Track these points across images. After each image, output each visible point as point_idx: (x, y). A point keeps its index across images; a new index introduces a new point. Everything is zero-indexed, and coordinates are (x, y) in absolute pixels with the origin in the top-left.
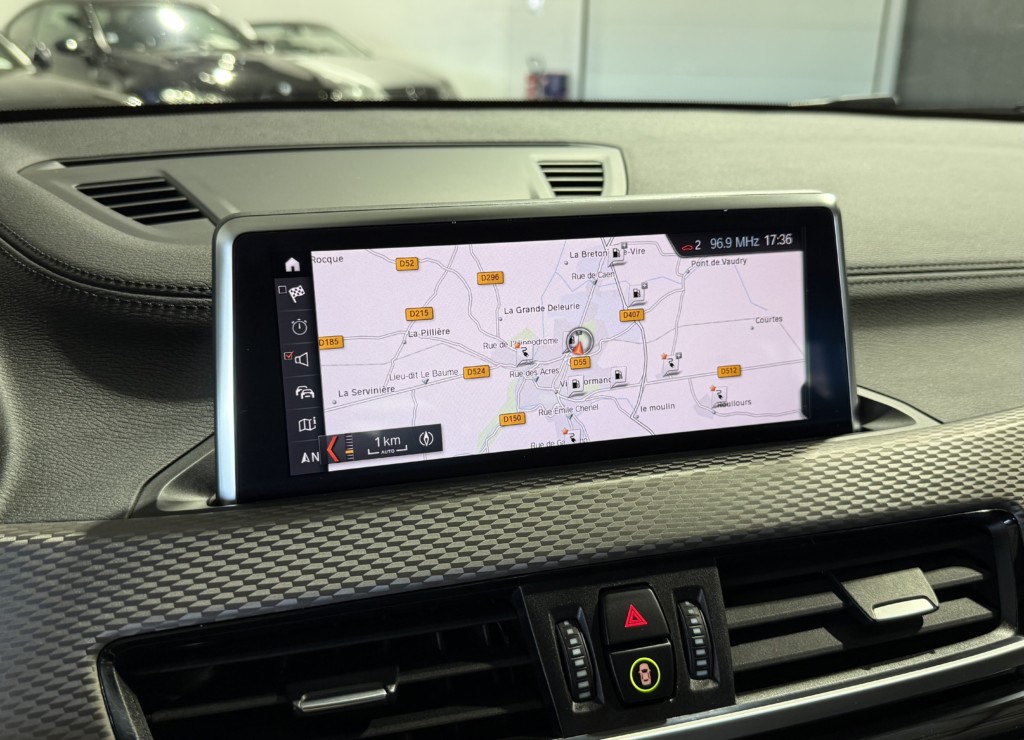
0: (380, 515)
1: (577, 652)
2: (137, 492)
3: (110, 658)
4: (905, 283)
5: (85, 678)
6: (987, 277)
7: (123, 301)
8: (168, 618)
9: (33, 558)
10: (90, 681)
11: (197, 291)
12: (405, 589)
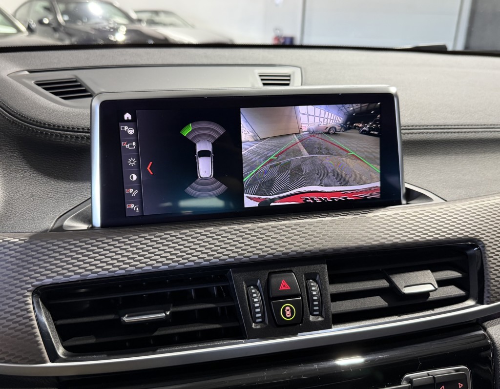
0: (165, 234)
1: (256, 300)
3: (38, 294)
5: (26, 302)
8: (65, 277)
9: (4, 248)
10: (28, 304)
12: (175, 268)
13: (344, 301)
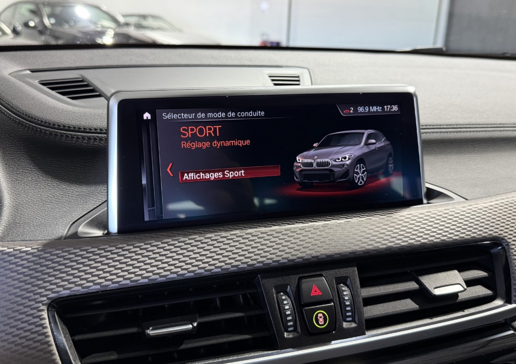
0: (189, 239)
1: (287, 307)
2: (68, 227)
3: (54, 307)
4: (449, 133)
5: (42, 317)
6: (489, 131)
7: (62, 135)
8: (83, 288)
9: (16, 258)
10: (44, 319)
11: (99, 131)
12: (202, 275)
13: (375, 306)
